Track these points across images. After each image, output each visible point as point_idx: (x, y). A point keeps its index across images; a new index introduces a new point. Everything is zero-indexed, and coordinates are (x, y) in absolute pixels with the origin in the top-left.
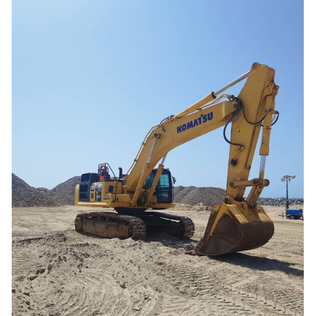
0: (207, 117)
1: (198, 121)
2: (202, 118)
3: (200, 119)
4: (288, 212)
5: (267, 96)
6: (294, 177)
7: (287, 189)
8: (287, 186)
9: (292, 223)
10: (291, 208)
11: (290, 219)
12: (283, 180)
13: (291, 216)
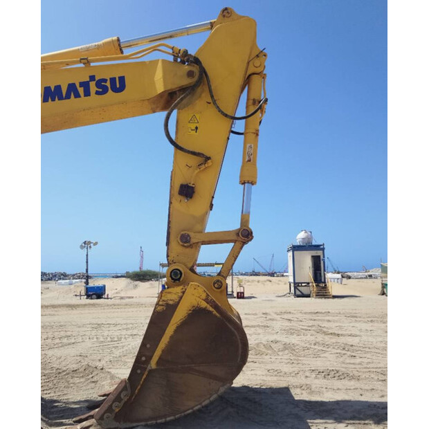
0: (108, 84)
1: (81, 90)
2: (92, 84)
3: (85, 85)
4: (88, 290)
5: (254, 74)
6: (96, 244)
7: (87, 260)
8: (87, 255)
9: (93, 305)
10: (92, 283)
11: (92, 299)
12: (82, 247)
13: (93, 294)
